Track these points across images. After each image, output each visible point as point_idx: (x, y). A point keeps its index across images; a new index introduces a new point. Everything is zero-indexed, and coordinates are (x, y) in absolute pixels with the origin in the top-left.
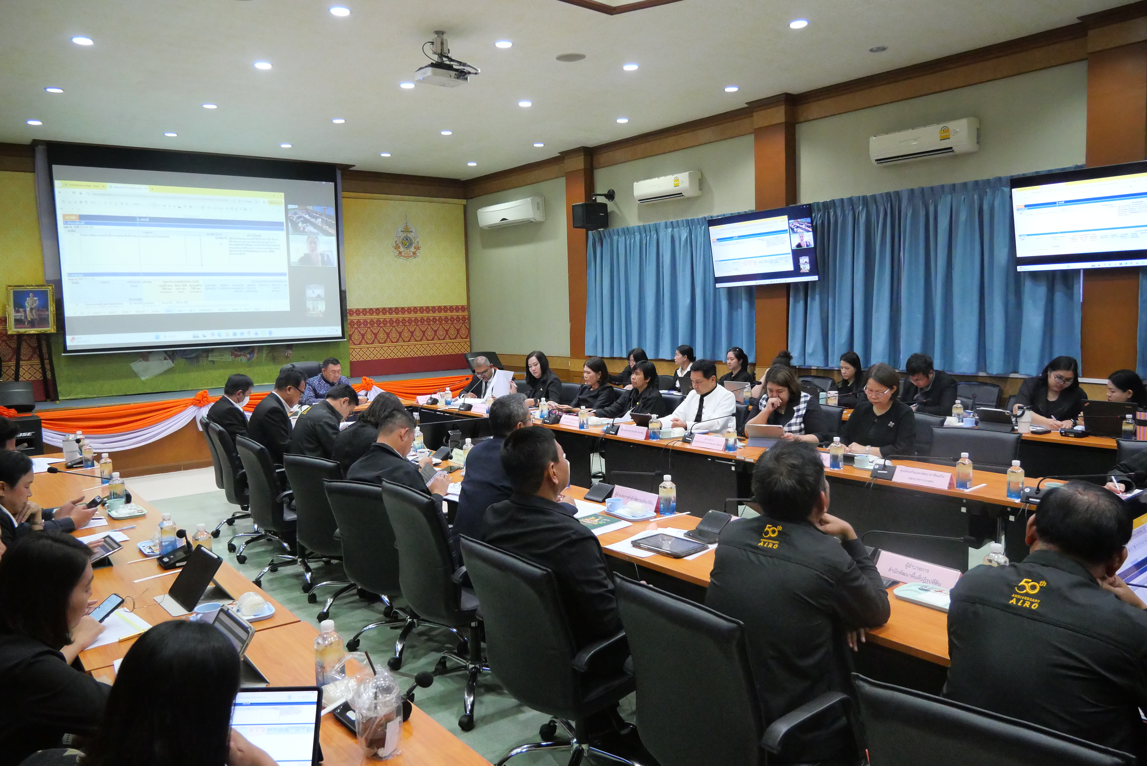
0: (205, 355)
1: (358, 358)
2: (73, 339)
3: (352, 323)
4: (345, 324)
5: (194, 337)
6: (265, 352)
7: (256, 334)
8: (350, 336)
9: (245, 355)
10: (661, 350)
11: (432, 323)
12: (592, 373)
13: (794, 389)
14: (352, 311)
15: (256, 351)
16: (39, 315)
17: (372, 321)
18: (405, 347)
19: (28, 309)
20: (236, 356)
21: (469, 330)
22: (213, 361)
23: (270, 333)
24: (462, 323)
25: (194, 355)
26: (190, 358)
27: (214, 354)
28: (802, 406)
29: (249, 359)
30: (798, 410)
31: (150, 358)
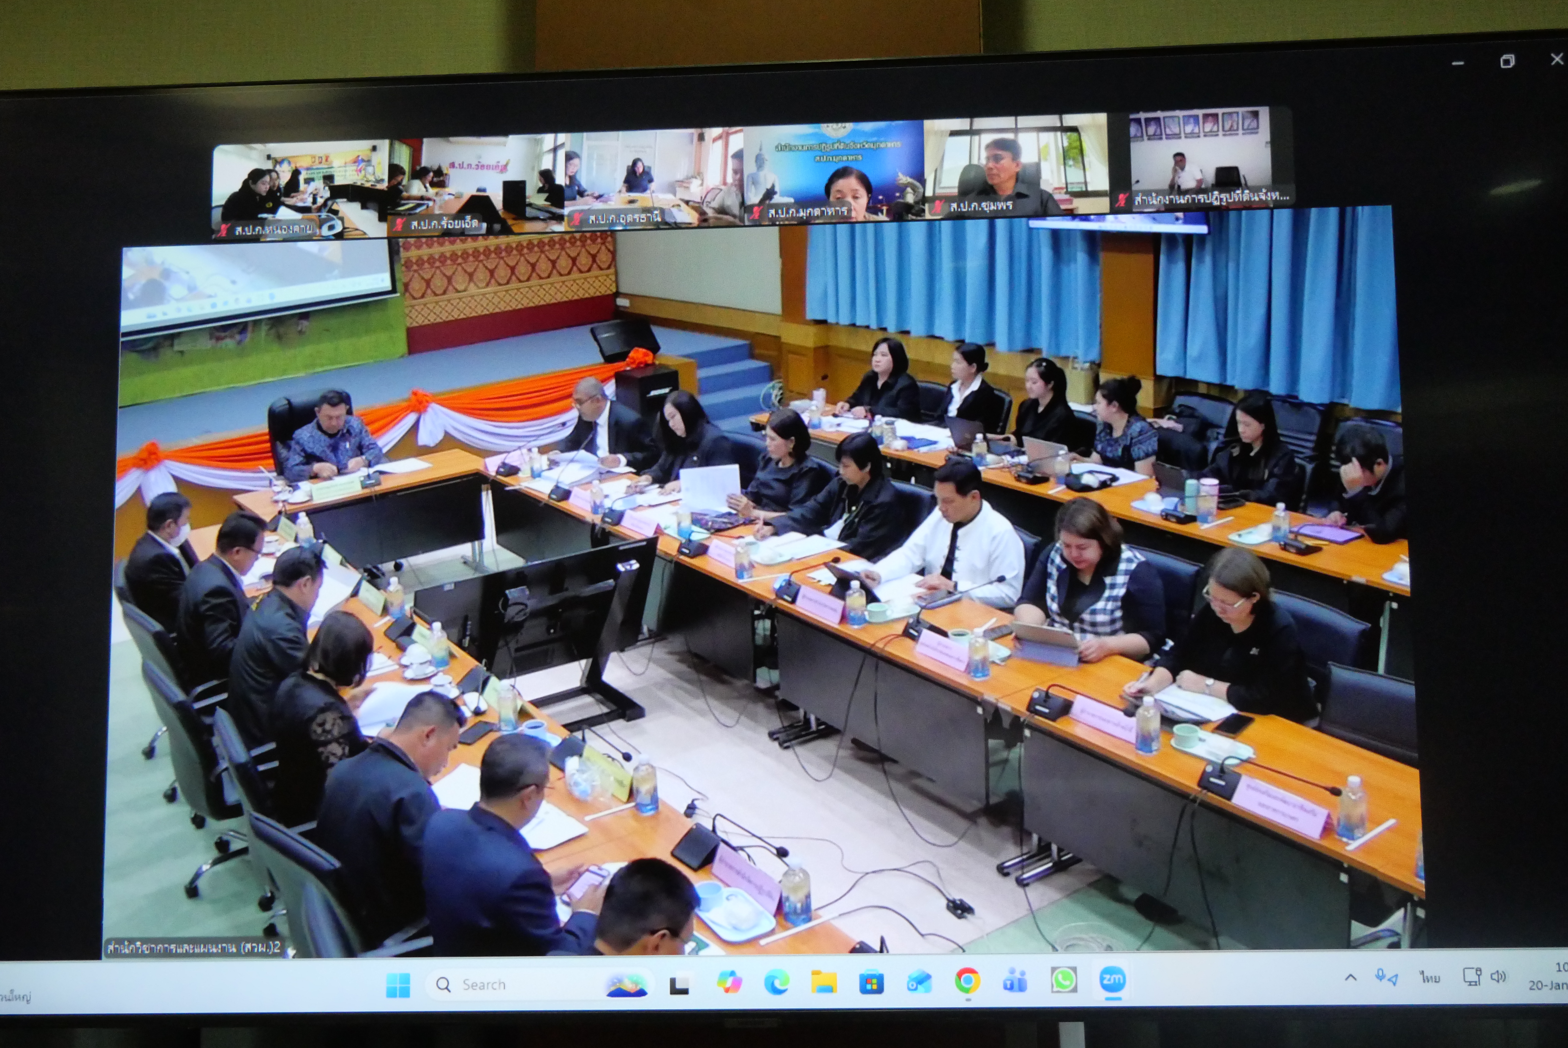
0: (167, 343)
1: (420, 321)
3: (408, 264)
4: (397, 267)
6: (264, 328)
7: (249, 301)
8: (406, 286)
9: (232, 337)
10: (937, 315)
12: (779, 440)
13: (1108, 540)
15: (250, 328)
17: (442, 255)
18: (501, 294)
20: (219, 339)
21: (614, 253)
22: (182, 352)
23: (272, 296)
24: (602, 244)
25: (150, 345)
26: (144, 352)
27: (183, 339)
28: (1121, 579)
29: (239, 343)
30: (1113, 586)
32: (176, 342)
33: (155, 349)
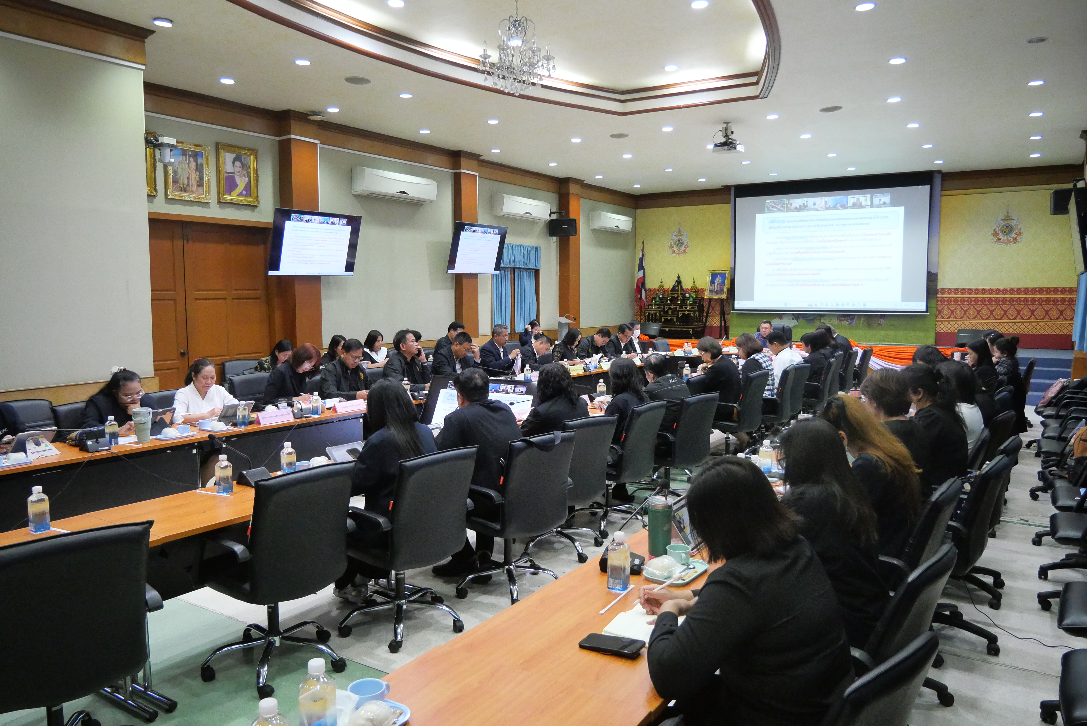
0: (819, 318)
1: (943, 330)
2: (738, 303)
4: (931, 300)
5: (809, 305)
6: (862, 319)
9: (847, 321)
11: (1029, 303)
14: (944, 290)
16: (720, 288)
18: (1012, 324)
19: (716, 284)
20: (841, 321)
24: (1068, 305)
25: (812, 318)
26: (808, 320)
27: (826, 318)
29: (850, 324)
31: (783, 317)
32: (822, 318)
33: (813, 320)
